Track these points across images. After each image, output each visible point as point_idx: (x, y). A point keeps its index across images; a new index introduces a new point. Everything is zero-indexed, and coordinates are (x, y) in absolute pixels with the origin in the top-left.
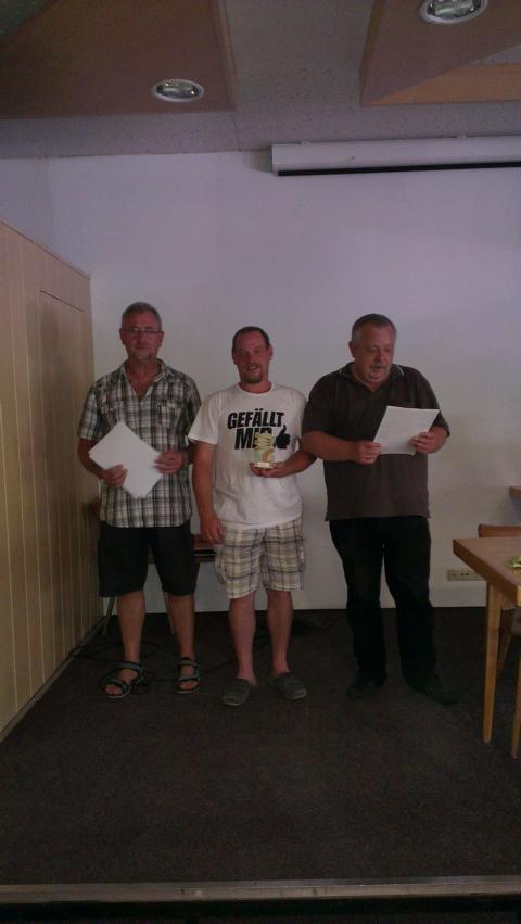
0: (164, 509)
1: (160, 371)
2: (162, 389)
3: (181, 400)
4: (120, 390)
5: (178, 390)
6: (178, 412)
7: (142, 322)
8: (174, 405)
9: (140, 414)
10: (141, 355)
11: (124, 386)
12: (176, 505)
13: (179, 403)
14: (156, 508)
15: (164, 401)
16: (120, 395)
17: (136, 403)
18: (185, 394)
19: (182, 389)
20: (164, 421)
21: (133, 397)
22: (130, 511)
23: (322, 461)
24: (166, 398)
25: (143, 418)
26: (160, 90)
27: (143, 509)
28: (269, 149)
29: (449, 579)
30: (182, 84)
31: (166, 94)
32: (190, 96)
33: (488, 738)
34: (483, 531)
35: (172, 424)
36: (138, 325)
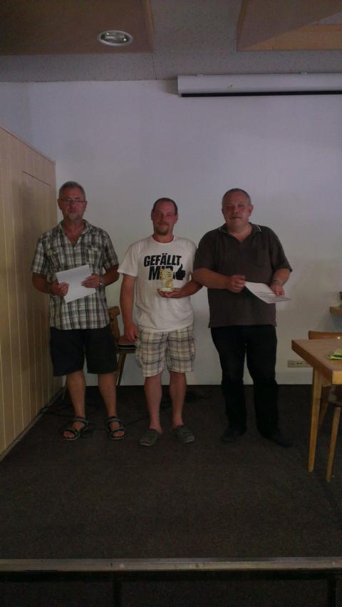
0: (93, 317)
1: (85, 227)
2: (88, 239)
3: (101, 246)
4: (59, 240)
5: (98, 239)
6: (99, 254)
7: (73, 194)
8: (96, 249)
9: (74, 255)
10: (73, 216)
11: (62, 237)
12: (100, 314)
13: (99, 248)
14: (88, 317)
15: (90, 247)
16: (59, 243)
17: (71, 248)
18: (103, 242)
19: (100, 239)
20: (90, 259)
21: (69, 244)
22: (71, 319)
23: (207, 288)
24: (91, 244)
25: (77, 258)
26: (103, 37)
27: (79, 318)
28: (176, 78)
29: (289, 366)
30: (117, 33)
31: (107, 40)
32: (122, 42)
33: (311, 468)
34: (312, 335)
35: (95, 261)
36: (71, 197)
